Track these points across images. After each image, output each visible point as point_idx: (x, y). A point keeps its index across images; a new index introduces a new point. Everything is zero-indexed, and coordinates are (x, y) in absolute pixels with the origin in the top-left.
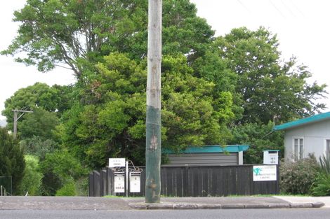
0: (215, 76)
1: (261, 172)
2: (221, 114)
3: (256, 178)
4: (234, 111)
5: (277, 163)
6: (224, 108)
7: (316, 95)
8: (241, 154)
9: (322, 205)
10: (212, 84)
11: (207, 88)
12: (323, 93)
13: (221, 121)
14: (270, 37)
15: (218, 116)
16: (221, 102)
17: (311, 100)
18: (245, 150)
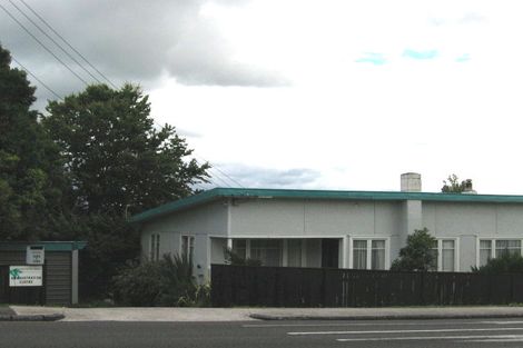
0: (23, 147)
1: (21, 275)
2: (25, 198)
3: (13, 283)
4: (47, 196)
5: (42, 262)
6: (31, 190)
7: (194, 179)
8: (75, 254)
9: (63, 317)
10: (16, 157)
11: (9, 162)
12: (205, 177)
13: (24, 208)
14: (139, 100)
15: (20, 201)
16: (27, 183)
17: (189, 185)
18: (81, 248)
